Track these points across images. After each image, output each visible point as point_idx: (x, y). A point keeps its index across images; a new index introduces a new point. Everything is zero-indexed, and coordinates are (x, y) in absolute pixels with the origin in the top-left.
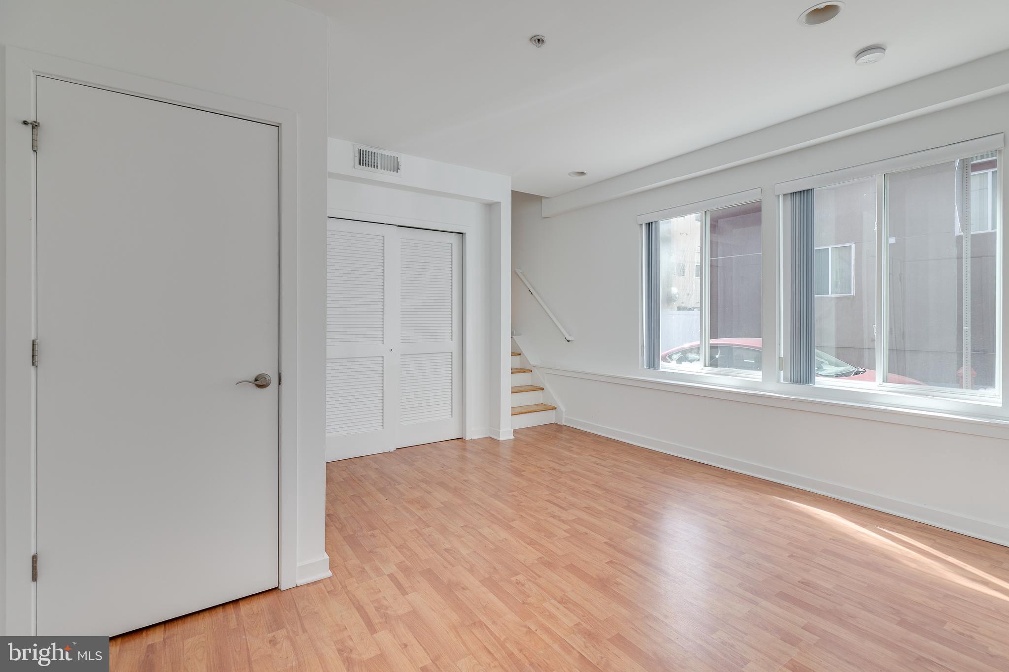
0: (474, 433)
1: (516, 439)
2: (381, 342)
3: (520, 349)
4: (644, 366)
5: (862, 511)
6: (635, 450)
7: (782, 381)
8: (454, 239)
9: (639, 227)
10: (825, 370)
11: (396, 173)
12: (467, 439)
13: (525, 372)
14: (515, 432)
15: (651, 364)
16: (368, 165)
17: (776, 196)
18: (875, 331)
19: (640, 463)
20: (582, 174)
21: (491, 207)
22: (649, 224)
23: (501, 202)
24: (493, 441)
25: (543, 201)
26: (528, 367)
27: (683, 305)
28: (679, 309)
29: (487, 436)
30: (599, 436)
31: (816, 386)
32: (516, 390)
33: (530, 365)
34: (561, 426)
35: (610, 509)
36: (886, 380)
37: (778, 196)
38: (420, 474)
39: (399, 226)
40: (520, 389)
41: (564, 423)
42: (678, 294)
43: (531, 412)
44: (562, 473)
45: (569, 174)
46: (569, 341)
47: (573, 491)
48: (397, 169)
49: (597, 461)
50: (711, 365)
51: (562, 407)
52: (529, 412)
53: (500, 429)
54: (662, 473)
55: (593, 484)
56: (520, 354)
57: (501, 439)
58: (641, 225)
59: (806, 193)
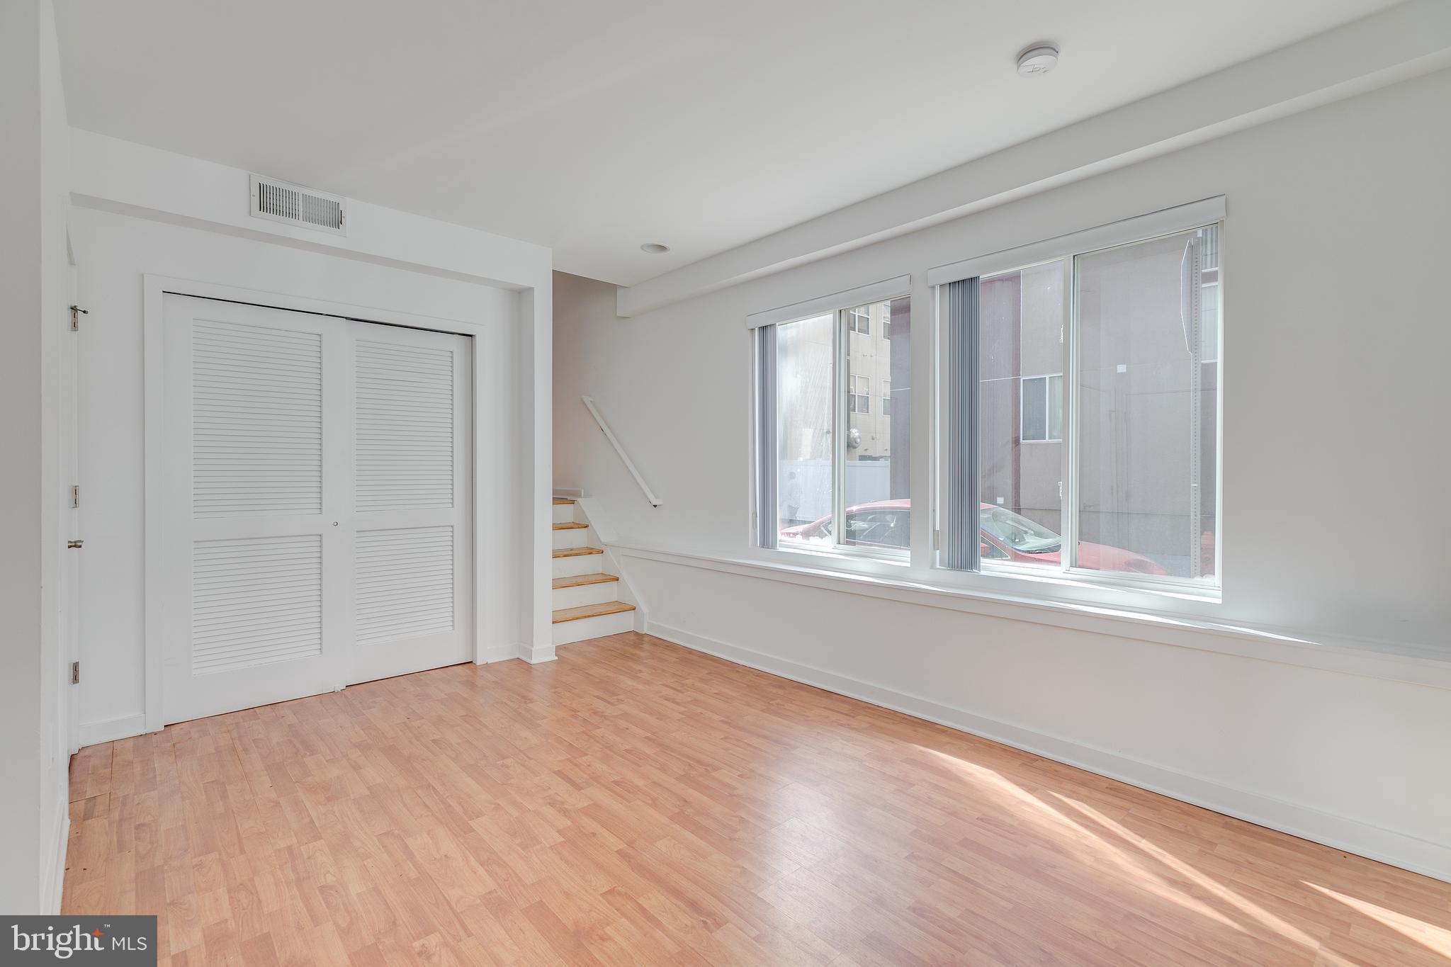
0: (491, 651)
1: (561, 661)
2: (318, 511)
3: (587, 518)
4: (756, 543)
5: (1036, 764)
6: (738, 671)
7: (938, 566)
8: (456, 344)
9: (749, 334)
10: (1028, 542)
11: (335, 230)
12: (478, 664)
13: (591, 553)
14: (558, 648)
15: (767, 540)
16: (277, 211)
17: (929, 287)
18: (1061, 491)
19: (734, 694)
20: (662, 248)
21: (520, 296)
22: (763, 329)
23: (532, 289)
24: (522, 665)
25: (619, 292)
26: (598, 547)
27: (866, 453)
28: (863, 458)
29: (516, 657)
30: (691, 651)
31: (983, 573)
32: (559, 584)
33: (601, 542)
34: (642, 635)
35: (655, 783)
36: (1075, 564)
37: (933, 287)
38: (362, 732)
39: (353, 319)
40: (579, 580)
41: (645, 631)
42: (860, 438)
43: (593, 616)
44: (606, 718)
45: (642, 247)
46: (655, 506)
47: (609, 752)
48: (338, 222)
49: (671, 693)
50: (848, 543)
51: (643, 606)
52: (589, 616)
53: (533, 646)
54: (763, 711)
55: (647, 738)
56: (587, 527)
57: (534, 661)
58: (753, 330)
59: (968, 284)
